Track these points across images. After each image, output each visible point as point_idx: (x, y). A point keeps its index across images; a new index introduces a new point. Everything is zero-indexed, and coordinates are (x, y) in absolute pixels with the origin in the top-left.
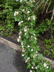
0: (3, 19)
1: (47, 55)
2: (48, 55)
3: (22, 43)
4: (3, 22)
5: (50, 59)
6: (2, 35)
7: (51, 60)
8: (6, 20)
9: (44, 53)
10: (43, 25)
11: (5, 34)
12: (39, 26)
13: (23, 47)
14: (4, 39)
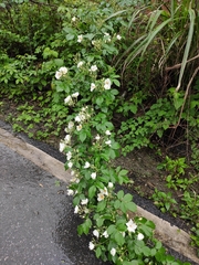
0: (40, 88)
1: (163, 209)
2: (168, 207)
3: (69, 156)
4: (41, 98)
5: (173, 222)
6: (31, 135)
7: (175, 228)
8: (49, 93)
9: (156, 203)
10: (160, 109)
11: (40, 133)
12: (148, 113)
13: (70, 165)
14: (35, 148)
